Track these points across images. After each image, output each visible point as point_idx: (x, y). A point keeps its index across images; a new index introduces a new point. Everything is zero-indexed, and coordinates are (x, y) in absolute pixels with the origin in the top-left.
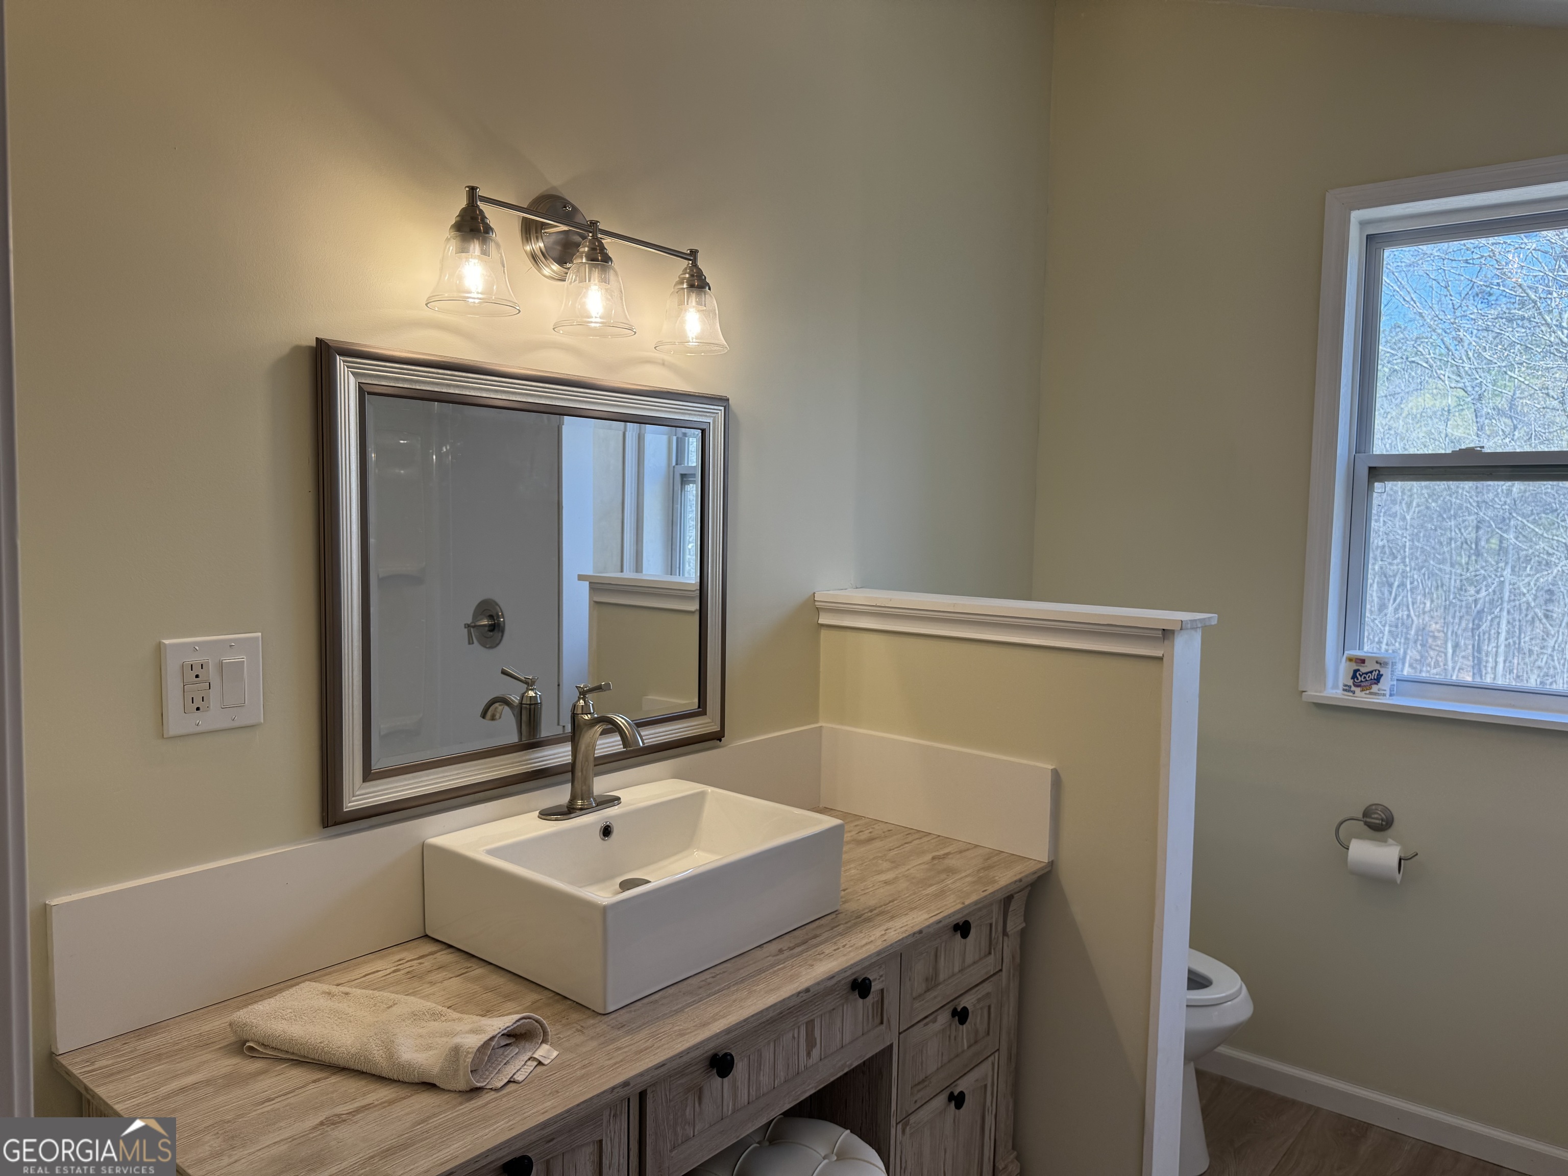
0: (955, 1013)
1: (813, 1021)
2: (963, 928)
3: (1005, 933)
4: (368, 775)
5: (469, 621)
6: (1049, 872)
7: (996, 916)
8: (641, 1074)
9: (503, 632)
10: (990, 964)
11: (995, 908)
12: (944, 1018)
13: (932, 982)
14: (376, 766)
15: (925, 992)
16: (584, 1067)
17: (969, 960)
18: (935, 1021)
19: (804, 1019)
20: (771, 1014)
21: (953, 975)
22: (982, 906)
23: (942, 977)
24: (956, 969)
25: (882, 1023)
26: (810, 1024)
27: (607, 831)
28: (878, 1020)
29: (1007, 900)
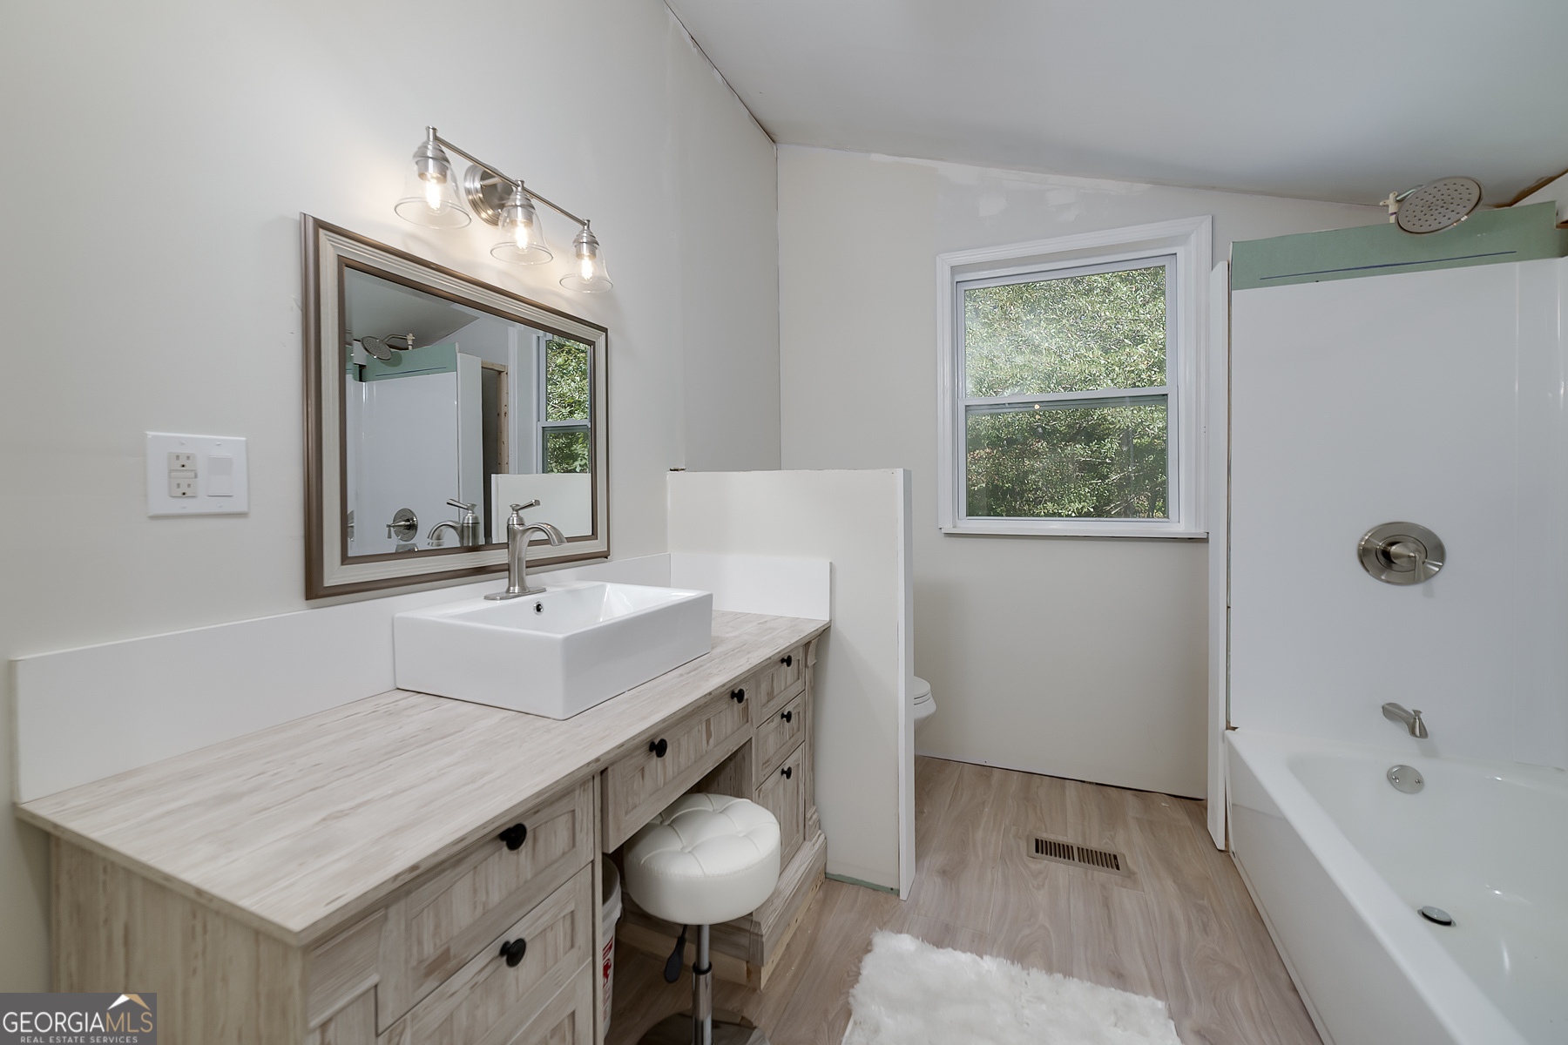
0: (783, 716)
1: (709, 719)
2: (787, 661)
3: (806, 666)
4: (345, 559)
5: (390, 523)
6: (830, 626)
7: (801, 656)
8: (608, 752)
9: (416, 529)
10: (798, 686)
11: (801, 650)
12: (778, 719)
13: (771, 696)
14: (351, 553)
15: (768, 702)
16: (559, 752)
17: (788, 683)
18: (772, 721)
19: (705, 718)
20: (690, 709)
21: (781, 692)
22: (795, 647)
23: (775, 693)
24: (783, 689)
25: (748, 721)
26: (708, 721)
27: (538, 608)
28: (745, 721)
29: (808, 644)
